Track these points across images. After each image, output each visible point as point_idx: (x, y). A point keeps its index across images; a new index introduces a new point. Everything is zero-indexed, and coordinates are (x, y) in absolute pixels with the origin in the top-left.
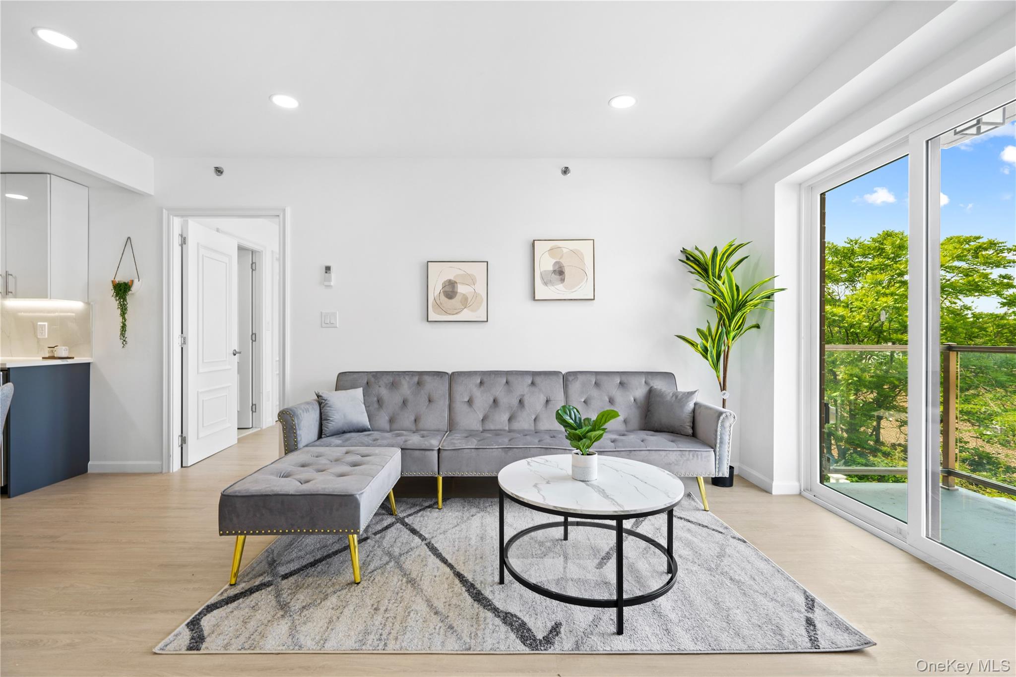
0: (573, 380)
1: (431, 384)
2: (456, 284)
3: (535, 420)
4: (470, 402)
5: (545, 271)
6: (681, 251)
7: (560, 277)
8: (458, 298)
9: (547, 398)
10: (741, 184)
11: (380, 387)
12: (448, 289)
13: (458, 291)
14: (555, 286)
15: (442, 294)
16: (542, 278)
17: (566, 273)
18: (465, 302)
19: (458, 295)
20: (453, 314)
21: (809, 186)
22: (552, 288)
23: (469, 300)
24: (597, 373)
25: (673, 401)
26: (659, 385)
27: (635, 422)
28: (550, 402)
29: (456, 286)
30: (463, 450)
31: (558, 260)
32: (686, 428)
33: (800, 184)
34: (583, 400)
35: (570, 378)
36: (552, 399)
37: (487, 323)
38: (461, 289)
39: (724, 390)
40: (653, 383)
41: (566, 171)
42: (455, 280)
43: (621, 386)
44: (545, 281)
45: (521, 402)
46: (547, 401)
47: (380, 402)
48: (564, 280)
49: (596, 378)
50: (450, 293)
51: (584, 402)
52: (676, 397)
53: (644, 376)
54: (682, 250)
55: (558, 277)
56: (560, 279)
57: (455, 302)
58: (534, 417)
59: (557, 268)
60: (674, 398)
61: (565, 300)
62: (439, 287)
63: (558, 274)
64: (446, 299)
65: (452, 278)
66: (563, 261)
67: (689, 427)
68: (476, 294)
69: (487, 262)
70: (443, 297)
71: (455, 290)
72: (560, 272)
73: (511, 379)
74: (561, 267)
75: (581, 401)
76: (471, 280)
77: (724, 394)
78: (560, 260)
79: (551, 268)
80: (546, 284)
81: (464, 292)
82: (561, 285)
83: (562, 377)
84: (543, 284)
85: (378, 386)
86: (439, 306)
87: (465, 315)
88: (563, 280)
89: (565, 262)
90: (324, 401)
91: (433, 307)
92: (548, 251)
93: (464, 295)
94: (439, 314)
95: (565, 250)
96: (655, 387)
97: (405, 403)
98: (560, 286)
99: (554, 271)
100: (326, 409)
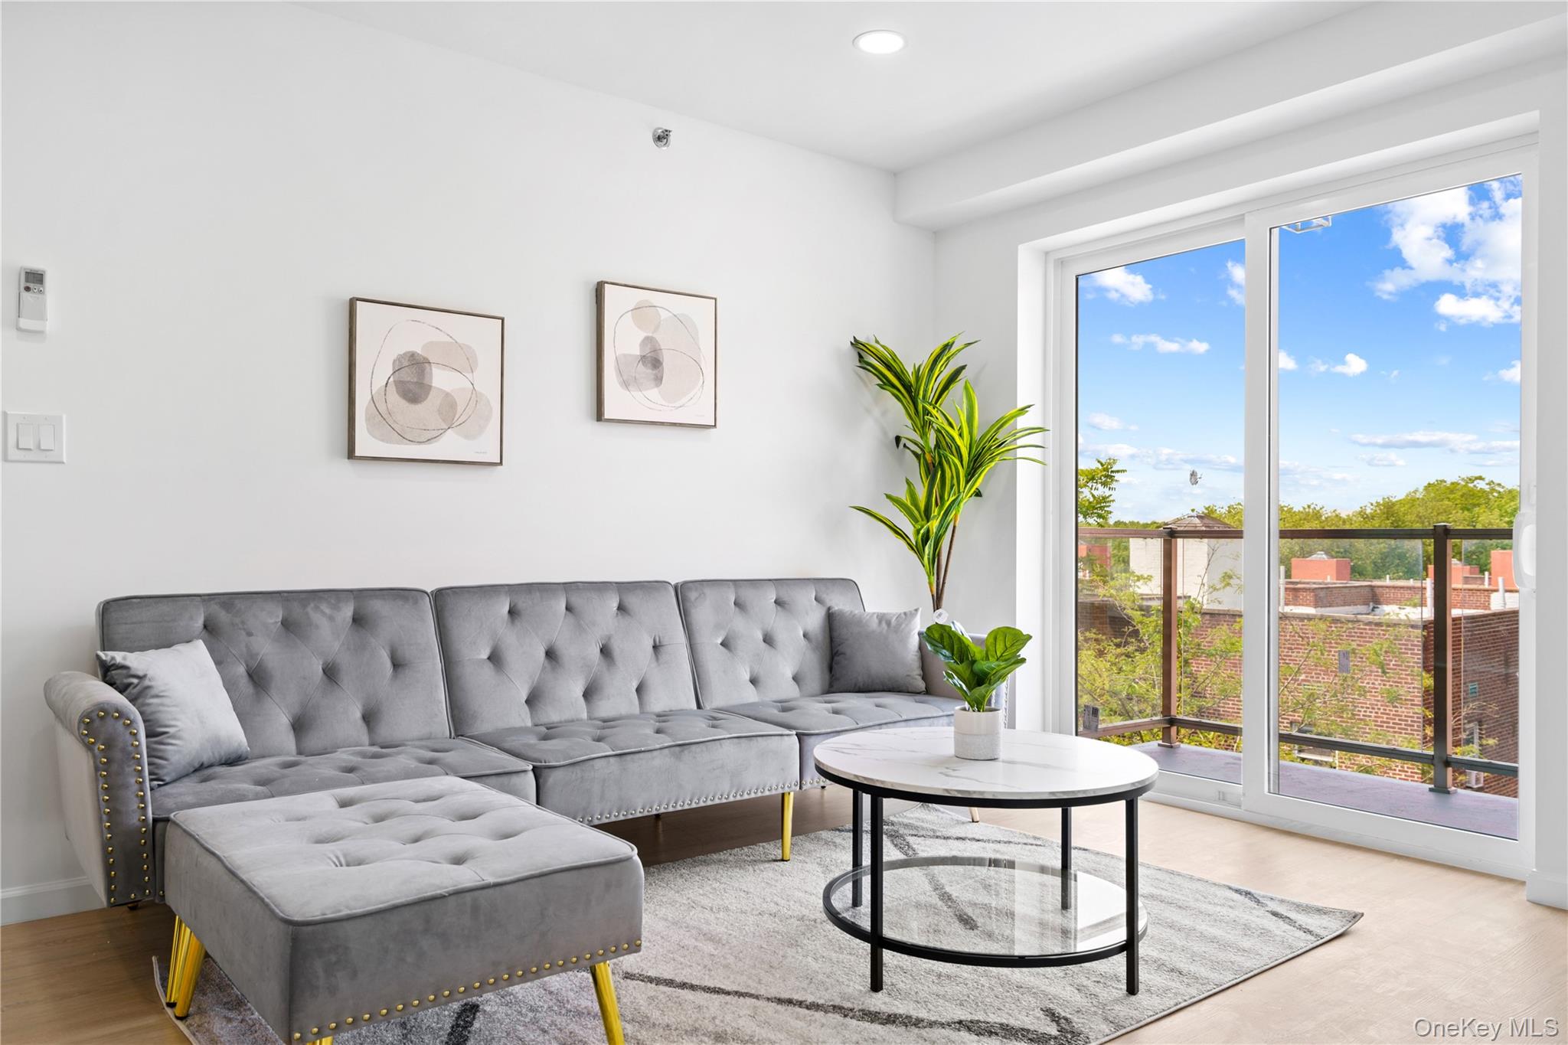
0: (697, 599)
1: (392, 621)
2: (427, 365)
3: (639, 690)
4: (495, 658)
5: (625, 355)
6: (851, 343)
7: (654, 372)
8: (432, 402)
9: (655, 641)
10: (937, 234)
11: (250, 634)
12: (408, 376)
13: (433, 385)
14: (644, 393)
15: (392, 388)
16: (620, 372)
17: (664, 364)
18: (450, 414)
19: (432, 394)
20: (420, 443)
21: (1059, 259)
22: (638, 394)
23: (460, 410)
24: (735, 582)
25: (884, 631)
26: (840, 603)
27: (815, 678)
28: (661, 649)
29: (428, 370)
30: (591, 762)
31: (650, 335)
32: (916, 679)
33: (1047, 253)
34: (719, 641)
35: (693, 595)
36: (665, 641)
37: (499, 467)
38: (441, 379)
39: (938, 609)
40: (831, 600)
41: (662, 138)
42: (425, 355)
43: (779, 608)
44: (625, 378)
45: (605, 651)
46: (656, 647)
47: (255, 678)
48: (661, 380)
49: (736, 593)
50: (412, 387)
51: (721, 644)
52: (889, 623)
53: (813, 587)
54: (853, 341)
55: (650, 371)
56: (653, 377)
57: (426, 411)
58: (635, 685)
59: (647, 350)
60: (884, 625)
61: (662, 424)
62: (385, 371)
63: (649, 365)
64: (403, 403)
65: (418, 350)
66: (658, 337)
67: (917, 677)
68: (475, 396)
69: (503, 320)
70: (394, 397)
71: (426, 381)
72: (653, 361)
73: (577, 601)
74: (654, 351)
75: (716, 644)
76: (464, 360)
77: (940, 615)
78: (655, 335)
79: (636, 351)
80: (626, 384)
81: (448, 389)
82: (656, 389)
83: (673, 593)
84: (621, 386)
85: (243, 633)
86: (382, 419)
87: (450, 446)
88: (658, 380)
89: (664, 340)
90: (135, 681)
91: (368, 419)
92: (632, 310)
93: (447, 394)
94: (382, 440)
95: (664, 314)
96: (836, 608)
97: (331, 673)
98: (653, 393)
99: (643, 358)
100: (149, 705)
